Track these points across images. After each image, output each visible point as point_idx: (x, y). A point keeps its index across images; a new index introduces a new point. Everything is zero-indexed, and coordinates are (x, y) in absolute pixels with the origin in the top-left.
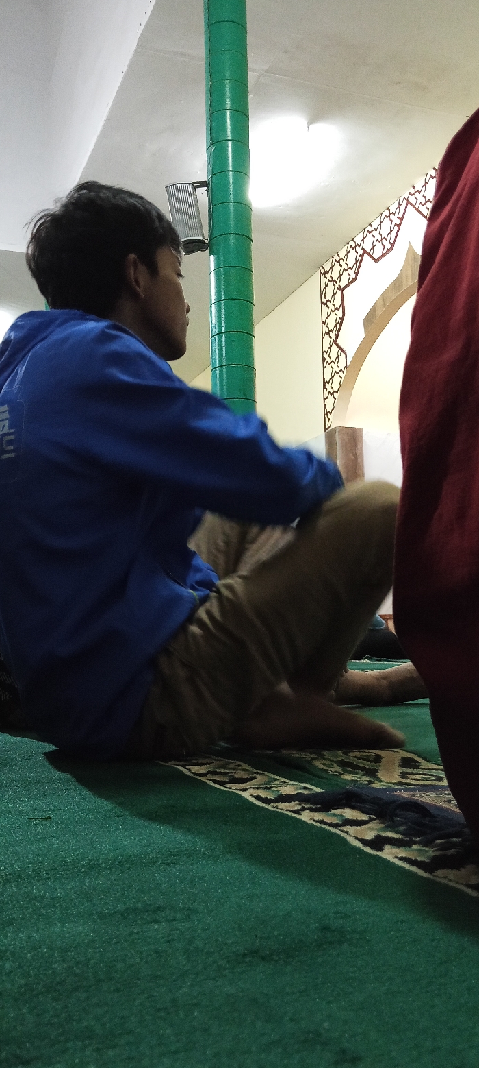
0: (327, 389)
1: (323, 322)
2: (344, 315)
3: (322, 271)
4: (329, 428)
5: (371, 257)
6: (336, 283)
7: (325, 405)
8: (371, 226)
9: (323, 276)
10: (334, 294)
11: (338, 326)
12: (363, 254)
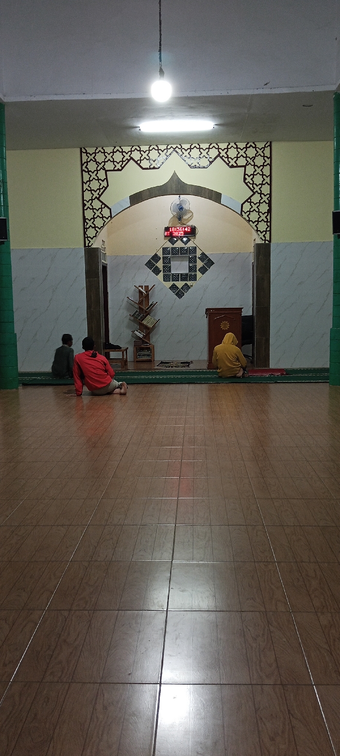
0: (87, 223)
1: (83, 182)
2: (108, 185)
3: (85, 151)
4: (89, 246)
5: (139, 165)
6: (100, 164)
7: (85, 233)
8: (139, 147)
9: (84, 155)
10: (97, 171)
11: (102, 191)
12: (130, 159)
